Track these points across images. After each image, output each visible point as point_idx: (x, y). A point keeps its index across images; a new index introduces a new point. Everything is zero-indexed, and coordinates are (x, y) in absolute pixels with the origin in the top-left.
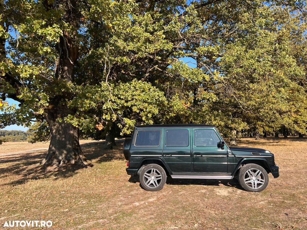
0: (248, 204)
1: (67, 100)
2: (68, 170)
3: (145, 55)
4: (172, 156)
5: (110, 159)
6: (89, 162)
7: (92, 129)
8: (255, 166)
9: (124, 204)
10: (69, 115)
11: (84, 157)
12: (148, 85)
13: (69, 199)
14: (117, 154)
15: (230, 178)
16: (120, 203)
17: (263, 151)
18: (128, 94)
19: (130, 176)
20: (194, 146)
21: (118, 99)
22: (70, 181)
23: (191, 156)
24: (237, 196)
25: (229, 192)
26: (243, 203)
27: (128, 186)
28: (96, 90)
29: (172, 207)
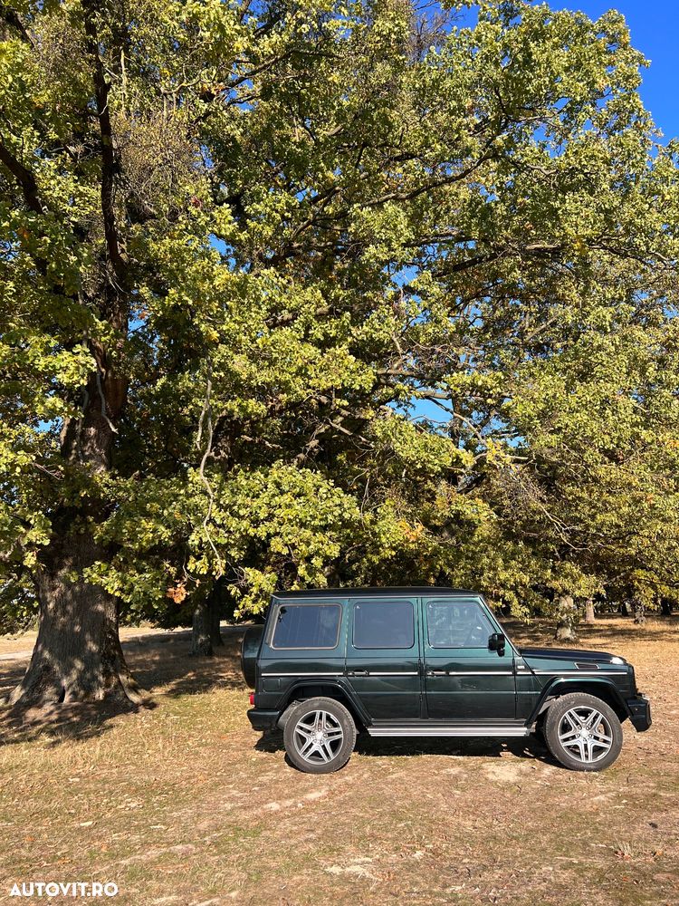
0: (563, 802)
1: (91, 520)
2: (87, 719)
3: (308, 394)
4: (371, 674)
5: (204, 685)
6: (145, 694)
7: (157, 603)
8: (585, 698)
9: (240, 808)
10: (97, 563)
11: (131, 681)
12: (313, 478)
13: (92, 796)
14: (224, 672)
15: (522, 734)
16: (228, 806)
17: (605, 658)
18: (257, 502)
19: (260, 734)
20: (427, 646)
21: (231, 518)
22: (93, 748)
23: (420, 675)
24: (539, 782)
25: (521, 773)
26: (550, 801)
27: (254, 759)
28: (173, 494)
29: (366, 812)
